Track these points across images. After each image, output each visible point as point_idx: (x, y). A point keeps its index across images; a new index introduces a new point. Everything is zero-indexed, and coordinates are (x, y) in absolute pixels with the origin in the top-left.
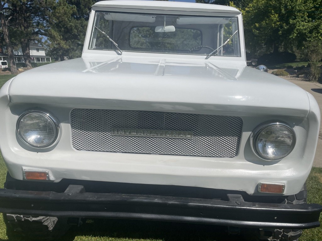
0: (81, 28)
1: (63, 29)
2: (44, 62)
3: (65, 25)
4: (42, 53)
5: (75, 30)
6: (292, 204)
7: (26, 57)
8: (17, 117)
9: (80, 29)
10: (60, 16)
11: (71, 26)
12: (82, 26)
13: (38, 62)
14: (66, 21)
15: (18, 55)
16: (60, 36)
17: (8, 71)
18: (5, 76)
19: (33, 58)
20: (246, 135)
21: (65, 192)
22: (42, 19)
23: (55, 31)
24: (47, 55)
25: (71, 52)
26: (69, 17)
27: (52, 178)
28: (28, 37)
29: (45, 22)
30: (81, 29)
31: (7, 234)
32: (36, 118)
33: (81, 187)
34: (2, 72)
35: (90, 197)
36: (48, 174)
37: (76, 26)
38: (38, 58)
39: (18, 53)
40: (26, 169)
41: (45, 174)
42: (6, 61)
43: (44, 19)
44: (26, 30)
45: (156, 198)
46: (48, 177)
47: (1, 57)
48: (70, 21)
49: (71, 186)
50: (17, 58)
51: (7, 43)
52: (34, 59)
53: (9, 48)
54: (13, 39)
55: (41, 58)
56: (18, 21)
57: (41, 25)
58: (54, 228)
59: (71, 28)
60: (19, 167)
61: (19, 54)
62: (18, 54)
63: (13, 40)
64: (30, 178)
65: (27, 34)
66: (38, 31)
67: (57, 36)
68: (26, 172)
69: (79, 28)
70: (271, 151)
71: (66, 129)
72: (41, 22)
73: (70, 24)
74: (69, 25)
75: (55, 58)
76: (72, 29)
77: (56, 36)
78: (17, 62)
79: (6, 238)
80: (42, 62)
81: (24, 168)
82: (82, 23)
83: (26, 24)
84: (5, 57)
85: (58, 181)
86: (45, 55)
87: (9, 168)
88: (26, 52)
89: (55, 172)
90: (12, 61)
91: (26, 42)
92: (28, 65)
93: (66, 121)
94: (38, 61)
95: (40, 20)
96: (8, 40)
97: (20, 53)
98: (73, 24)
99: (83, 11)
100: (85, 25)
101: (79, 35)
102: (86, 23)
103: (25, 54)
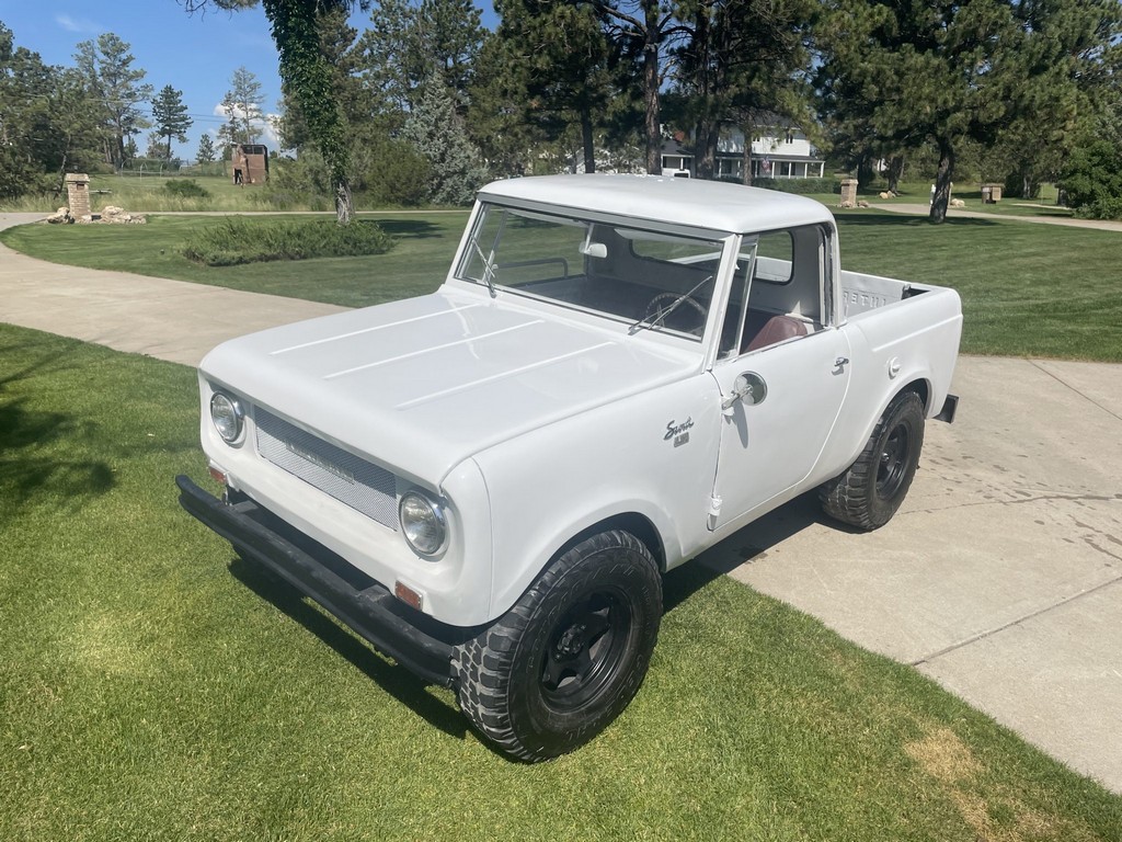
0: (895, 77)
1: (836, 83)
2: (798, 178)
3: (845, 69)
4: (800, 148)
5: (872, 86)
9: (888, 83)
11: (863, 73)
12: (897, 73)
13: (781, 177)
14: (854, 56)
15: (728, 154)
19: (766, 163)
24: (815, 152)
26: (865, 42)
30: (893, 82)
37: (880, 72)
38: (783, 165)
39: (730, 146)
44: (718, 93)
47: (679, 159)
48: (866, 56)
50: (723, 161)
51: (649, 137)
52: (771, 166)
55: (794, 164)
59: (860, 79)
61: (732, 151)
62: (728, 149)
65: (716, 106)
69: (887, 78)
73: (862, 64)
74: (858, 70)
76: (862, 83)
80: (793, 177)
81: (211, 461)
82: (903, 60)
83: (722, 76)
84: (689, 159)
86: (807, 154)
88: (705, 160)
94: (782, 174)
97: (734, 146)
98: (870, 67)
99: (917, 19)
100: (908, 69)
101: (880, 103)
102: (917, 60)
103: (700, 165)
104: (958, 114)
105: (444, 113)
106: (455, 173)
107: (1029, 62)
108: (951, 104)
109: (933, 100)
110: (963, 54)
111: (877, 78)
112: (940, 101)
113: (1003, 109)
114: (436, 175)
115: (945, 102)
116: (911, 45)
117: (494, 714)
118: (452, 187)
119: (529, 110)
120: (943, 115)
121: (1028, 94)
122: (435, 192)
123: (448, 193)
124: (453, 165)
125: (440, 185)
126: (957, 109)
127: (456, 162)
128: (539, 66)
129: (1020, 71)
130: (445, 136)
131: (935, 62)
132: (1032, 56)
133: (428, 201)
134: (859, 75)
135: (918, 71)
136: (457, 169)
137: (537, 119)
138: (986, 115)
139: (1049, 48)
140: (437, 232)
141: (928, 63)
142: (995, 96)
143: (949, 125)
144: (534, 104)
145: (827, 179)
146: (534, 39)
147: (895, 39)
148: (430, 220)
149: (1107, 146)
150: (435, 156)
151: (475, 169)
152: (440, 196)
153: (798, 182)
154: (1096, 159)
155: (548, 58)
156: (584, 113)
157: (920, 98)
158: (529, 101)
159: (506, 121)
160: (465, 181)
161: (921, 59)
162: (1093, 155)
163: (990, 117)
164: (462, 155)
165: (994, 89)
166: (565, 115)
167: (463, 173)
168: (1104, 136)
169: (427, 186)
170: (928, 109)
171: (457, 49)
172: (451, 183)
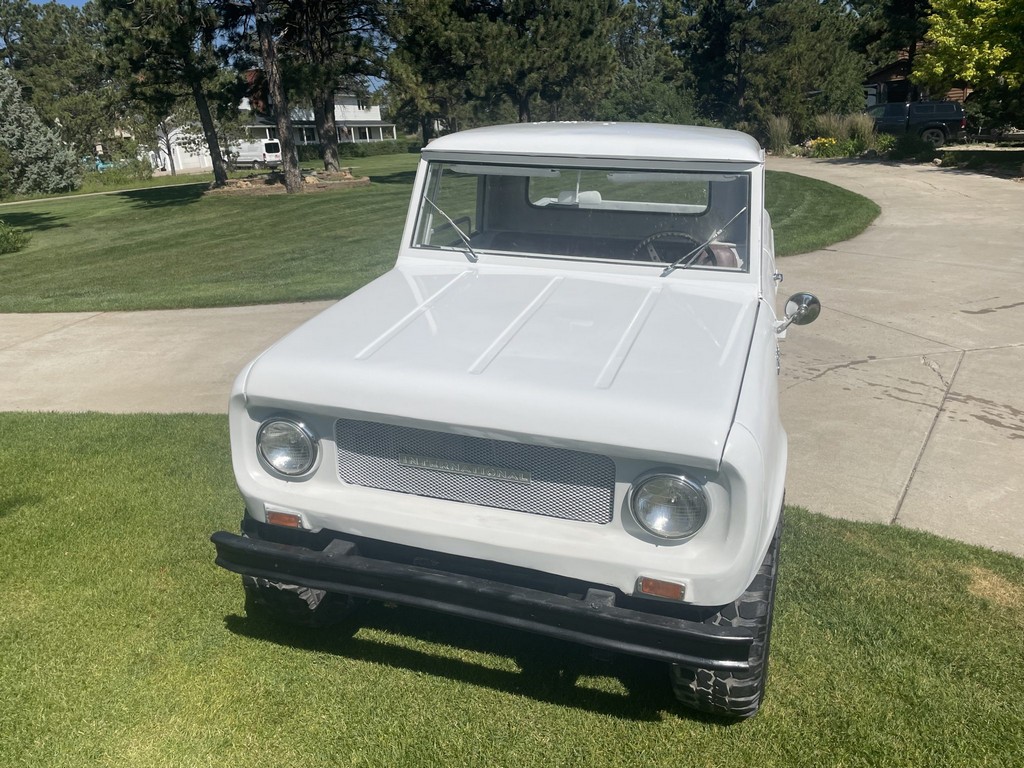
0: (477, 44)
1: (425, 50)
2: (376, 141)
3: (431, 37)
5: (459, 52)
6: (730, 624)
7: (326, 142)
8: (258, 425)
9: (472, 49)
10: (418, 15)
11: (448, 41)
12: (478, 39)
13: (361, 141)
14: (436, 26)
16: (415, 74)
17: (280, 185)
18: (271, 197)
19: (346, 129)
20: (622, 489)
21: (325, 550)
22: (368, 27)
23: (403, 61)
24: (385, 116)
25: (452, 105)
26: (444, 13)
27: (307, 525)
28: (331, 83)
29: (376, 33)
30: (476, 49)
31: (246, 608)
32: (283, 429)
33: (350, 545)
34: (264, 186)
35: (359, 563)
36: (299, 518)
37: (462, 40)
38: (361, 130)
39: (309, 115)
40: (270, 507)
41: (297, 518)
42: (276, 141)
43: (375, 23)
44: (326, 62)
45: (460, 579)
46: (301, 524)
47: (265, 129)
48: (446, 25)
49: (336, 541)
50: (306, 129)
52: (350, 131)
53: (283, 120)
54: (292, 91)
55: (369, 128)
56: (305, 36)
57: (365, 46)
58: (318, 607)
59: (447, 46)
60: (261, 503)
63: (292, 95)
64: (275, 522)
65: (328, 74)
66: (358, 63)
67: (408, 77)
68: (270, 513)
69: (470, 45)
70: (660, 522)
71: (328, 448)
72: (365, 35)
73: (446, 33)
74: (443, 38)
75: (407, 125)
76: (449, 50)
77: (404, 76)
78: (306, 143)
79: (244, 614)
80: (372, 140)
81: (267, 505)
82: (481, 28)
83: (327, 45)
84: (273, 129)
85: (317, 530)
86: (379, 119)
87: (247, 504)
88: (326, 126)
89: (311, 517)
90: (289, 156)
91: (326, 96)
92: (331, 164)
93: (329, 437)
94: (361, 138)
95: (364, 30)
96: (279, 98)
98: (454, 35)
100: (487, 36)
101: (470, 67)
102: (492, 28)
103: (322, 132)
104: (533, 74)
105: (11, 96)
106: (38, 158)
107: (579, 27)
108: (527, 66)
109: (511, 64)
110: (528, 22)
111: (462, 44)
112: (518, 62)
113: (566, 68)
114: (16, 162)
115: (522, 64)
116: (485, 15)
117: (750, 683)
118: (38, 174)
119: (134, 85)
120: (522, 75)
121: (583, 55)
122: (18, 183)
123: (35, 180)
124: (34, 149)
125: (22, 173)
126: (531, 70)
127: (37, 146)
128: (152, 37)
129: (574, 35)
130: (18, 119)
131: (506, 29)
132: (581, 22)
133: (13, 192)
134: (445, 42)
135: (495, 38)
136: (40, 154)
137: (142, 93)
138: (555, 74)
139: (593, 14)
140: (58, 222)
141: (501, 31)
142: (559, 57)
143: (528, 85)
144: (140, 77)
145: (400, 140)
146: (141, 9)
147: (469, 8)
148: (34, 210)
149: (626, 96)
150: (11, 143)
151: (61, 153)
152: (26, 185)
153: (377, 144)
154: (620, 107)
155: (162, 29)
156: (195, 86)
157: (501, 62)
158: (133, 75)
159: (109, 98)
160: (52, 166)
161: (495, 27)
162: (617, 104)
163: (558, 76)
164: (42, 138)
165: (557, 51)
166: (174, 88)
167: (46, 158)
168: (622, 88)
169: (9, 176)
170: (510, 71)
171: (8, 28)
172: (36, 170)
